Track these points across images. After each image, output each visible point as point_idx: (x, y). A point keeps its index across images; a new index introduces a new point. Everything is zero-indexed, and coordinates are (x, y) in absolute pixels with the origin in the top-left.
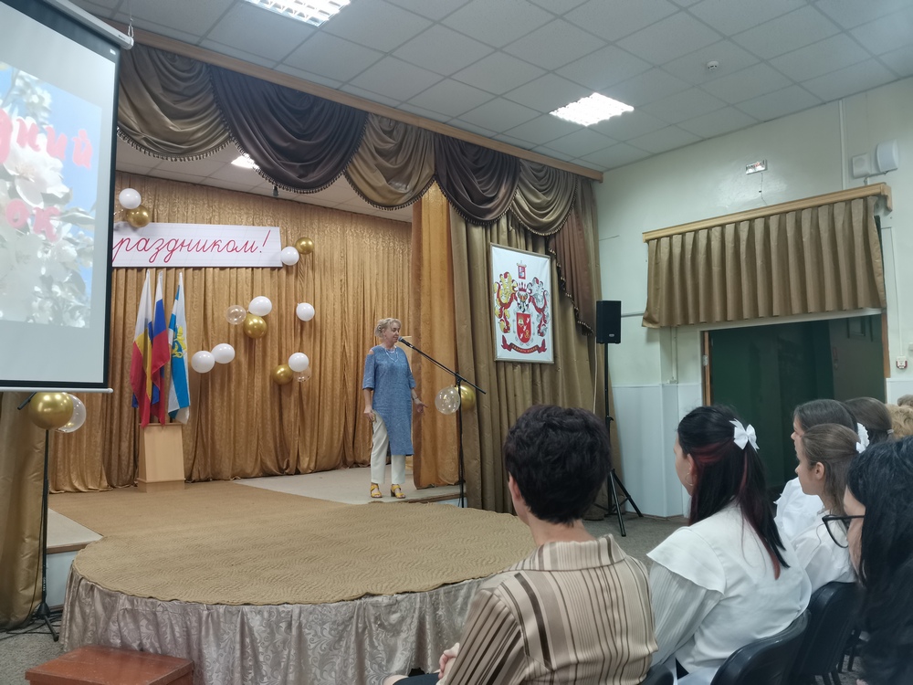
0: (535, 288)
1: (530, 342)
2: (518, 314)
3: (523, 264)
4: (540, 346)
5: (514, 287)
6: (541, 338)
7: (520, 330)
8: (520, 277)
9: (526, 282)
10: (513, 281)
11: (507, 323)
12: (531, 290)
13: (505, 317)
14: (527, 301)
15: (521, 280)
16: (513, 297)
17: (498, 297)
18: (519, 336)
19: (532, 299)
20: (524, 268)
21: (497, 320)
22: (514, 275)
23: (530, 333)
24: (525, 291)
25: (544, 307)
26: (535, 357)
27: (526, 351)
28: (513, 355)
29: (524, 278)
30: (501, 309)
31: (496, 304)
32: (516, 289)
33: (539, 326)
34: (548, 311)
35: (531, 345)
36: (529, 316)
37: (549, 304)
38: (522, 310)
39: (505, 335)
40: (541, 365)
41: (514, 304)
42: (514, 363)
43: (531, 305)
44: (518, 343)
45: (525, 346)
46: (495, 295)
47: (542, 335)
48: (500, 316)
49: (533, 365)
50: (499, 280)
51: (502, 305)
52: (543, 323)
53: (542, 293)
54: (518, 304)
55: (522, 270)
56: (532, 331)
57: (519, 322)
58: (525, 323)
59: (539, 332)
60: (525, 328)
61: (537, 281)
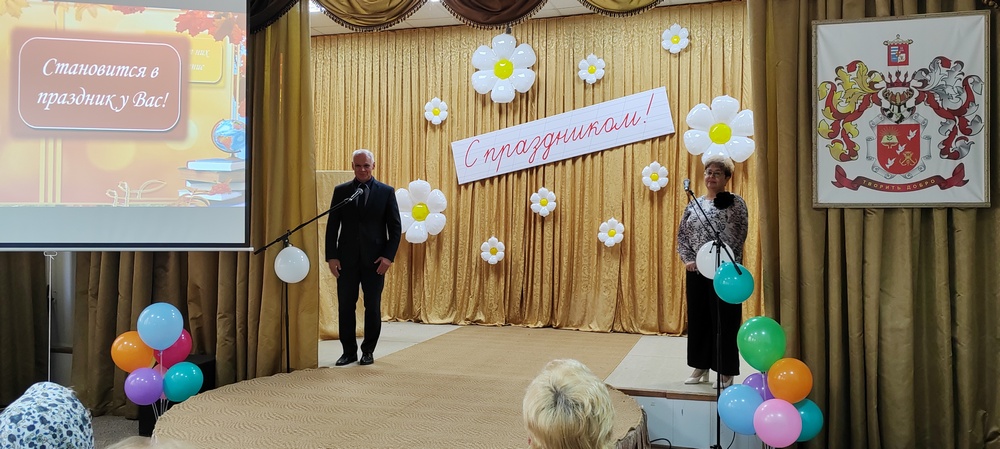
0: (935, 79)
1: (915, 171)
2: (881, 127)
3: (904, 39)
4: (947, 175)
5: (872, 85)
6: (958, 162)
7: (884, 153)
8: (890, 63)
9: (910, 69)
10: (871, 73)
11: (851, 145)
12: (925, 82)
13: (845, 136)
14: (910, 103)
15: (893, 70)
16: (870, 99)
17: (829, 103)
18: (883, 162)
19: (927, 97)
20: (904, 48)
21: (822, 143)
22: (877, 61)
23: (916, 156)
24: (905, 84)
25: (965, 106)
26: (933, 196)
27: (904, 188)
28: (865, 196)
29: (906, 63)
30: (835, 126)
31: (821, 116)
32: (876, 86)
33: (947, 143)
34: (980, 109)
35: (917, 176)
36: (916, 127)
37: (981, 99)
38: (894, 118)
39: (845, 166)
40: (950, 211)
41: (873, 113)
42: (864, 211)
44: (880, 176)
45: (899, 179)
46: (821, 104)
47: (956, 156)
48: (831, 136)
49: (926, 212)
50: (832, 77)
51: (838, 116)
52: (960, 134)
53: (960, 83)
54: (887, 110)
55: (899, 51)
56: (923, 152)
57: (885, 140)
58: (902, 140)
59: (943, 152)
60: (901, 149)
61: (946, 62)
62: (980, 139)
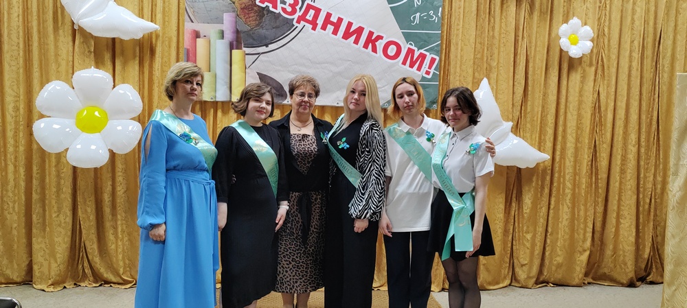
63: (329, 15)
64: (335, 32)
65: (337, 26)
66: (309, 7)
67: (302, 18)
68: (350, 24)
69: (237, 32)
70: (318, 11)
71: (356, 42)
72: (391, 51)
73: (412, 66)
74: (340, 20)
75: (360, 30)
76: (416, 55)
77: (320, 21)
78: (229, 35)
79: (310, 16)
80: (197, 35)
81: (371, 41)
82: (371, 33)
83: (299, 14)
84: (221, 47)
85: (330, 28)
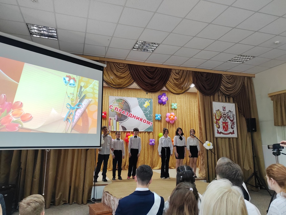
0: (229, 114)
1: (228, 131)
2: (223, 122)
3: (225, 106)
5: (221, 114)
6: (233, 130)
7: (224, 127)
8: (223, 111)
10: (221, 112)
17: (215, 117)
18: (224, 129)
20: (225, 108)
21: (215, 125)
22: (221, 110)
25: (233, 120)
26: (230, 136)
27: (227, 134)
28: (222, 135)
29: (225, 111)
31: (214, 120)
34: (235, 121)
35: (228, 132)
36: (227, 123)
37: (235, 118)
40: (233, 138)
41: (221, 119)
42: (221, 138)
43: (228, 119)
45: (226, 132)
49: (229, 138)
50: (215, 112)
51: (217, 120)
52: (233, 125)
53: (232, 115)
54: (223, 119)
55: (224, 108)
56: (229, 128)
57: (224, 125)
58: (226, 125)
59: (231, 128)
60: (226, 126)
61: (230, 111)
62: (235, 125)
63: (134, 115)
64: (135, 118)
65: (135, 117)
66: (130, 114)
67: (129, 116)
68: (137, 117)
69: (118, 119)
70: (132, 115)
71: (138, 120)
72: (145, 121)
73: (148, 124)
74: (135, 116)
75: (139, 118)
76: (149, 122)
77: (132, 116)
78: (116, 119)
79: (130, 115)
80: (111, 119)
81: (141, 120)
82: (141, 118)
83: (128, 115)
84: (115, 121)
85: (134, 117)
